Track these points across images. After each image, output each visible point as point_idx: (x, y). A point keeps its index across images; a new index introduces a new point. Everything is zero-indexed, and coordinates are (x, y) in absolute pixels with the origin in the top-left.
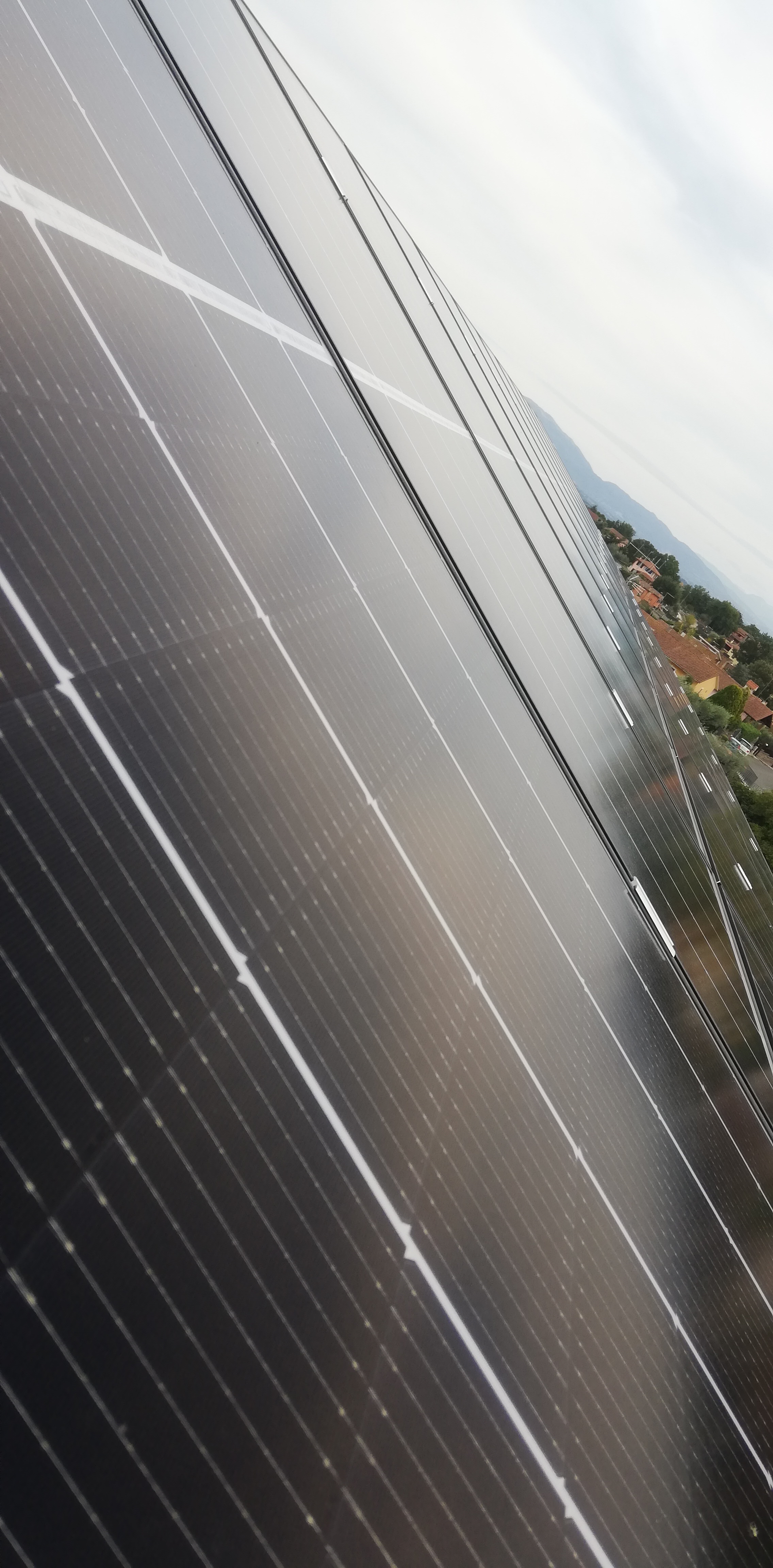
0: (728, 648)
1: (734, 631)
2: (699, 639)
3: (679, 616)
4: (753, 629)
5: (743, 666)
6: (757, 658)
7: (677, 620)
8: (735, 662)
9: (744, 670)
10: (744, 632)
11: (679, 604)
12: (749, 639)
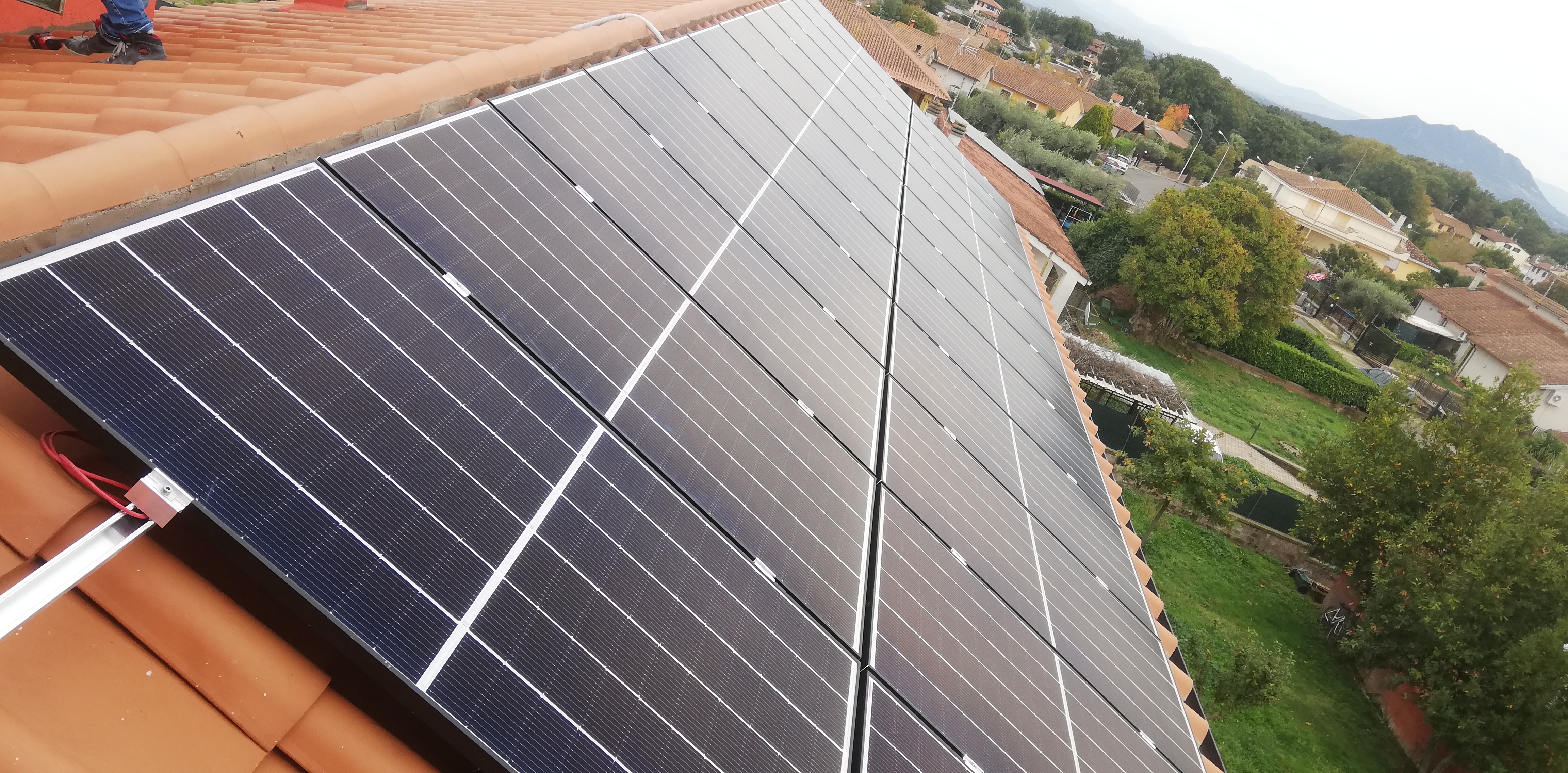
0: (1088, 64)
1: (1090, 43)
2: (1057, 63)
3: (1032, 45)
4: (1108, 37)
5: (1106, 79)
6: (1118, 67)
7: (1030, 50)
8: (1097, 76)
9: (1108, 83)
10: (1100, 42)
11: (1028, 33)
12: (1107, 48)
